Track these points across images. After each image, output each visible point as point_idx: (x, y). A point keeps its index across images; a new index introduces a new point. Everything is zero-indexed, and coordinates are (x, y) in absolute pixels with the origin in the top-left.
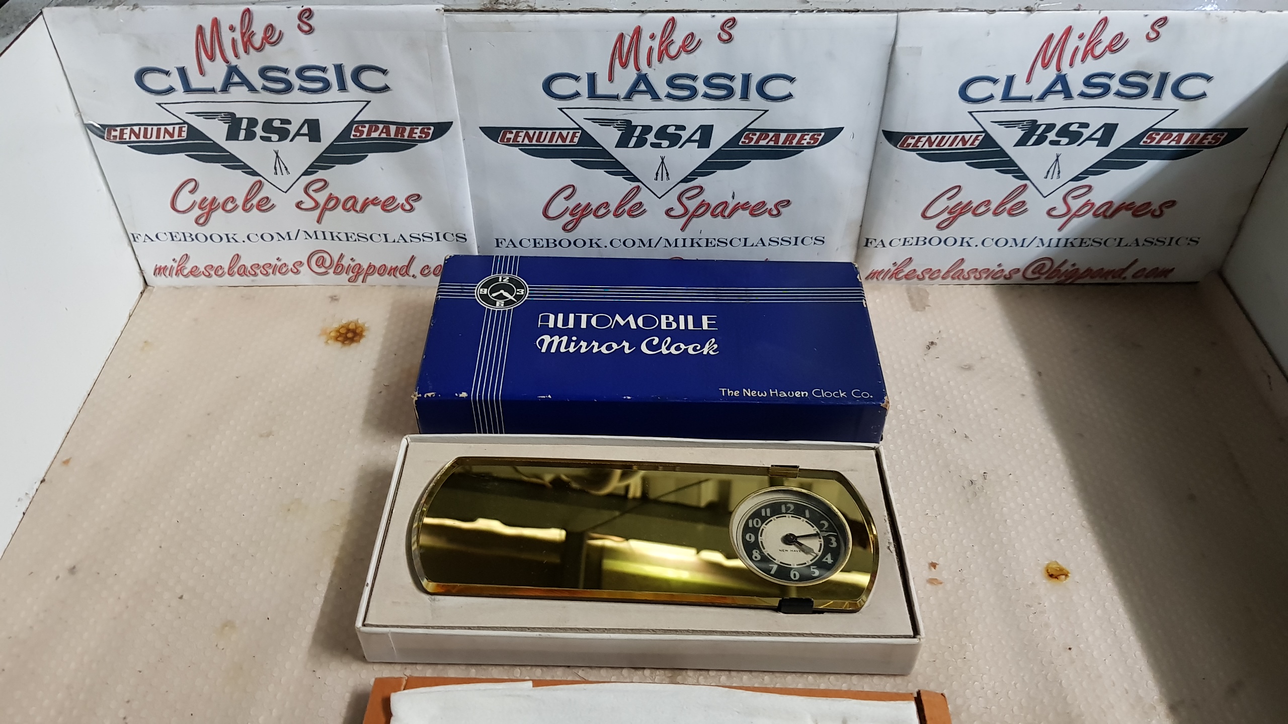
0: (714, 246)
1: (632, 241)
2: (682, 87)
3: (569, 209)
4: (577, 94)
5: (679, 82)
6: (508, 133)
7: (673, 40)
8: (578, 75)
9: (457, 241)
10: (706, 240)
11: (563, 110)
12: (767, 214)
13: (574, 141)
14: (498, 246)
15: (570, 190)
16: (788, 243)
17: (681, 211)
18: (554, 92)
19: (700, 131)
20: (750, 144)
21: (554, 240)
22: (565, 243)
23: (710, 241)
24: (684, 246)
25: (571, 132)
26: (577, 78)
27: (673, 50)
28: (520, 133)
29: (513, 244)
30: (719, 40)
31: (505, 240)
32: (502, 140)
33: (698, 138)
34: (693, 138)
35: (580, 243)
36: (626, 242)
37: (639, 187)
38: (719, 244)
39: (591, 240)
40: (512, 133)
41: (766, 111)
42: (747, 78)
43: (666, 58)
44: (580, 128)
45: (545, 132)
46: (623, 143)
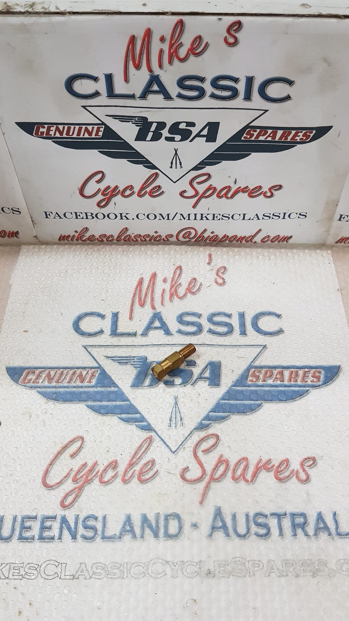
0: (219, 219)
1: (154, 215)
2: (191, 88)
3: (101, 190)
4: (97, 94)
5: (188, 83)
6: (41, 127)
7: (181, 43)
8: (96, 76)
9: (13, 213)
10: (213, 215)
11: (86, 107)
12: (262, 196)
13: (99, 135)
14: (47, 217)
15: (99, 176)
16: (278, 218)
17: (193, 193)
18: (76, 92)
19: (208, 127)
20: (251, 139)
21: (91, 213)
22: (100, 216)
23: (216, 216)
24: (195, 219)
25: (96, 127)
26: (96, 79)
27: (182, 52)
28: (51, 128)
29: (59, 216)
30: (225, 42)
31: (52, 213)
32: (37, 134)
33: (206, 134)
34: (201, 134)
35: (112, 216)
36: (149, 216)
37: (157, 174)
38: (223, 218)
39: (121, 214)
40: (44, 127)
41: (266, 111)
42: (250, 81)
43: (176, 61)
44: (103, 124)
45: (72, 127)
46: (141, 137)
